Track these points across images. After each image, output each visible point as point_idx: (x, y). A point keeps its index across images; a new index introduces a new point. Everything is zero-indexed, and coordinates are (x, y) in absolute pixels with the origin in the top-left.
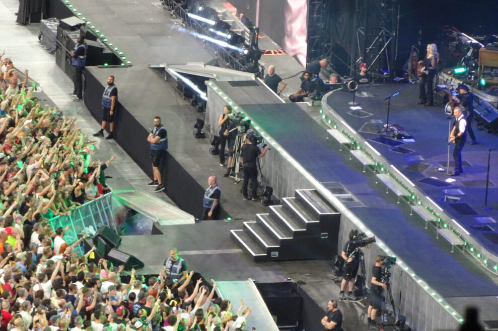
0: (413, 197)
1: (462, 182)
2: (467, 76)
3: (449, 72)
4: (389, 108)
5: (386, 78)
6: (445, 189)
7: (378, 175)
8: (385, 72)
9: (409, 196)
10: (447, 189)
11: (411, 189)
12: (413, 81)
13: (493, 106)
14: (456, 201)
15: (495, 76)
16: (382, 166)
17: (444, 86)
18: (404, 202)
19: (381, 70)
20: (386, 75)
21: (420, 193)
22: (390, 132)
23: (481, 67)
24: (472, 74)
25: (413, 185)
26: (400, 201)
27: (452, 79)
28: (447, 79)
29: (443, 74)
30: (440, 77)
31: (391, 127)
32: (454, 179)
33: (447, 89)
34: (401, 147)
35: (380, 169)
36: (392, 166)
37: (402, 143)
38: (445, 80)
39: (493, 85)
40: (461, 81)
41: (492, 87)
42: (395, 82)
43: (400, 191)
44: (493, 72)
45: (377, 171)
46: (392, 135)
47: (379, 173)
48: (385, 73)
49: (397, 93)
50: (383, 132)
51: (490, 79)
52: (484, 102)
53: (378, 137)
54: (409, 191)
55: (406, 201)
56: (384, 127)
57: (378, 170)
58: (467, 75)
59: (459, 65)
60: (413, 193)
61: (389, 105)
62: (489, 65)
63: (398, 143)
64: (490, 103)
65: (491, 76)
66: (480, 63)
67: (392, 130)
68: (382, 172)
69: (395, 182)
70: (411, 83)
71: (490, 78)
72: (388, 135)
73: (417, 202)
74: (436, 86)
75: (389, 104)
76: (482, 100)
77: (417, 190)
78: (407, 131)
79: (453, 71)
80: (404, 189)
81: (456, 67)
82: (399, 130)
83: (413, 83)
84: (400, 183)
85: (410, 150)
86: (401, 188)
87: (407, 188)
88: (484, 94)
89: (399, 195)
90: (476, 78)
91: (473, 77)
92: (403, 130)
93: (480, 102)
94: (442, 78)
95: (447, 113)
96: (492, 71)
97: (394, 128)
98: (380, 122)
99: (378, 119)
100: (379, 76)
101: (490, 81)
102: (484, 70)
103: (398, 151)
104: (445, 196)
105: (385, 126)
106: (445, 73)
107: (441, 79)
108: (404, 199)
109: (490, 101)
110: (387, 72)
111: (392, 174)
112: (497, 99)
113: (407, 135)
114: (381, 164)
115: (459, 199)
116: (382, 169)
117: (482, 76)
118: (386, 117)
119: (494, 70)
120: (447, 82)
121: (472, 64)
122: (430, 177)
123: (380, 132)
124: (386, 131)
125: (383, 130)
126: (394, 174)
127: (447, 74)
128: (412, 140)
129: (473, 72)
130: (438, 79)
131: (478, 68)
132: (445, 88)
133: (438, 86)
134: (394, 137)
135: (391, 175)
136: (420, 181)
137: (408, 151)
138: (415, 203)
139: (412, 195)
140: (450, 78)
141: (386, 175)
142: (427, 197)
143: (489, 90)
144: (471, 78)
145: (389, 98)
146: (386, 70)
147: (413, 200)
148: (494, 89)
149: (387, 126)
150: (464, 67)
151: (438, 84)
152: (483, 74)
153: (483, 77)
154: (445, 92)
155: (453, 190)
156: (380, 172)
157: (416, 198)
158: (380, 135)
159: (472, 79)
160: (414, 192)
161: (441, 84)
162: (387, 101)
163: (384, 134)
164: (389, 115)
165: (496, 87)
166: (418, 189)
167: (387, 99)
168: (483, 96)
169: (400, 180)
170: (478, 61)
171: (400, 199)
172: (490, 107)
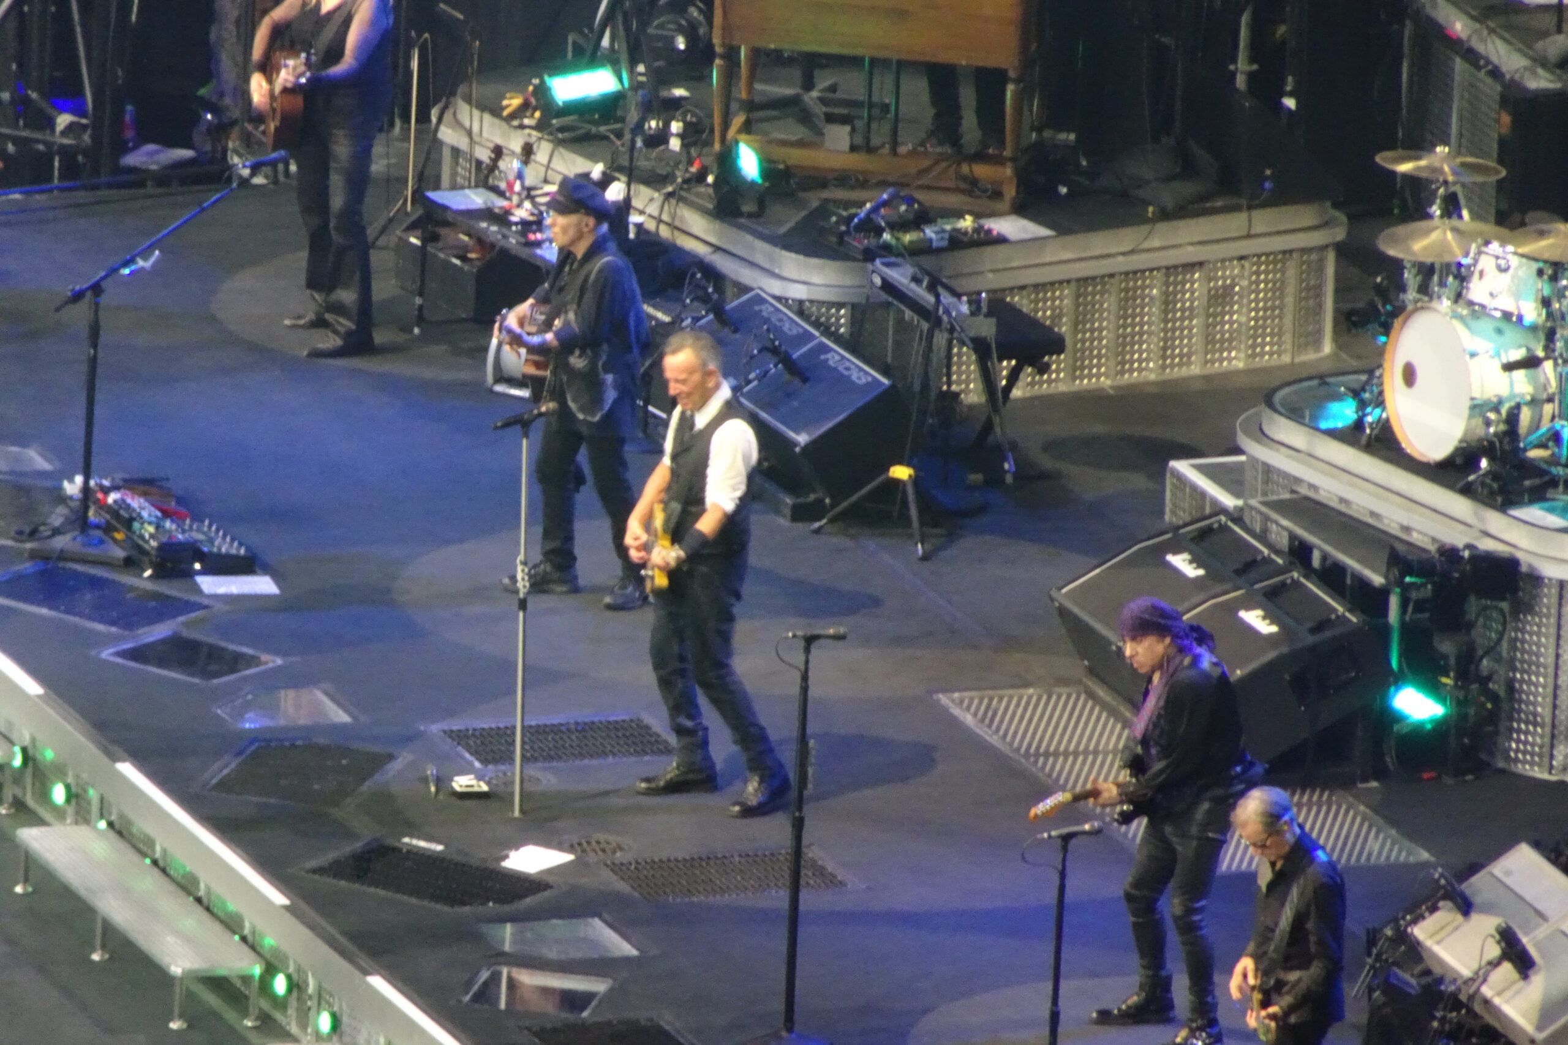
0: (280, 985)
1: (617, 868)
2: (639, 128)
3: (513, 102)
4: (93, 362)
5: (67, 154)
6: (502, 920)
7: (30, 836)
8: (63, 109)
9: (246, 979)
10: (513, 919)
11: (260, 925)
12: (255, 169)
13: (826, 331)
14: (573, 1001)
15: (830, 119)
16: (59, 771)
17: (477, 199)
18: (216, 1015)
19: (34, 95)
20: (70, 129)
21: (324, 950)
22: (108, 529)
23: (731, 55)
24: (673, 106)
25: (279, 899)
26: (181, 1016)
27: (528, 151)
28: (498, 152)
29: (465, 112)
30: (448, 135)
31: (112, 498)
32: (560, 847)
33: (502, 218)
34: (186, 634)
35: (44, 796)
36: (127, 769)
37: (189, 607)
38: (484, 155)
39: (818, 180)
40: (594, 159)
41: (814, 199)
42: (137, 179)
43: (189, 940)
44: (815, 94)
45: (19, 805)
46: (120, 553)
47: (40, 822)
48: (64, 120)
49: (145, 254)
50: (56, 532)
51: (801, 144)
52: (760, 300)
53: (27, 567)
54: (250, 943)
55: (230, 1015)
56: (62, 499)
57: (30, 801)
58: (633, 116)
59: (579, 51)
60: (275, 951)
61: (95, 346)
62: (787, 46)
63: (166, 608)
64: (800, 308)
65: (805, 117)
66: (727, 29)
67: (123, 519)
68: (59, 813)
69: (149, 882)
70: (244, 183)
71: (797, 132)
72: (92, 552)
73: (304, 1019)
74: (419, 196)
75: (95, 332)
76: (744, 289)
77: (304, 933)
78: (226, 520)
79: (542, 91)
80: (217, 927)
81: (561, 66)
82: (166, 514)
83: (259, 180)
84: (187, 886)
85: (245, 650)
86: (192, 920)
87: (231, 924)
88: (761, 251)
89: (176, 970)
90: (693, 135)
91: (676, 127)
92: (198, 518)
93: (731, 305)
94: (463, 143)
95: (499, 388)
96: (808, 85)
97: (136, 502)
98: (37, 460)
99: (22, 441)
100: (16, 140)
101: (797, 157)
102: (752, 78)
103: (161, 663)
104: (505, 971)
105: (73, 487)
106: (483, 107)
107: (456, 152)
108: (212, 1000)
109: (798, 292)
110: (79, 110)
111: (129, 823)
112: (848, 281)
113: (225, 546)
114: (49, 755)
115: (598, 986)
116: (58, 794)
117: (738, 120)
118: (78, 430)
119: (824, 81)
120: (493, 167)
121: (671, 41)
122: (391, 842)
123: (33, 534)
124: (79, 521)
125: (57, 518)
126: (143, 825)
127: (495, 111)
128: (262, 585)
129: (679, 92)
130: (431, 147)
131: (711, 63)
132: (488, 214)
133: (433, 195)
134: (131, 564)
135: (120, 830)
136: (320, 871)
137: (236, 662)
138: (294, 1029)
139: (270, 970)
140: (515, 143)
141: (83, 830)
142: (378, 982)
143: (789, 218)
144: (661, 138)
145: (97, 289)
146: (71, 101)
147: (281, 1004)
148: (823, 211)
149: (86, 489)
150: (612, 60)
151: (437, 187)
152: (751, 106)
153: (747, 128)
154: (481, 242)
155: (558, 927)
156: (47, 816)
157: (295, 986)
158: (34, 555)
159: (675, 144)
160: (285, 947)
161: (454, 187)
162: (80, 314)
163: (61, 542)
164: (98, 412)
165: (840, 194)
166: (312, 927)
167: (77, 296)
168: (753, 265)
169: (183, 862)
170: (709, 15)
171: (190, 996)
172: (807, 337)
